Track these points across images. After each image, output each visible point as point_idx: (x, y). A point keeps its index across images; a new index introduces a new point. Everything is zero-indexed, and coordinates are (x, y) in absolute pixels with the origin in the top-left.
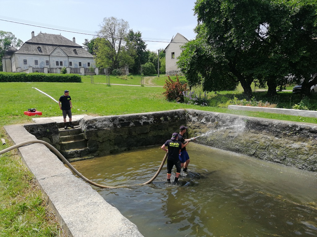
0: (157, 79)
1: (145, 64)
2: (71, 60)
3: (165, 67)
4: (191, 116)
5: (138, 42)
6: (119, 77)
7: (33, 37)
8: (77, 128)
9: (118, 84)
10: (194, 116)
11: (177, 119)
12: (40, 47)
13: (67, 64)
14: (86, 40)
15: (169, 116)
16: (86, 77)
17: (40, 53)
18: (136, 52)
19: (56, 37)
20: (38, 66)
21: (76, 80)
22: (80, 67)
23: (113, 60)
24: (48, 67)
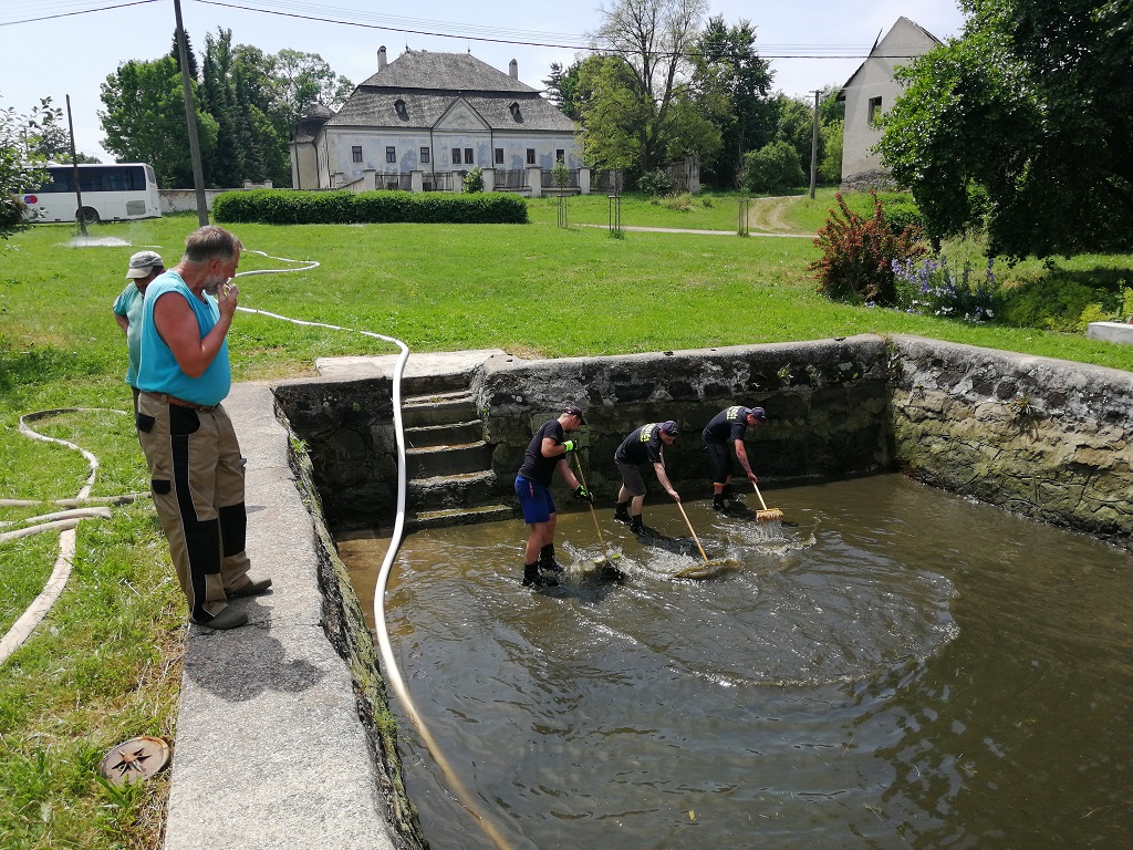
0: (803, 207)
1: (764, 149)
2: (501, 142)
3: (839, 156)
4: (909, 367)
5: (743, 63)
6: (661, 201)
7: (383, 65)
8: (463, 400)
9: (653, 226)
10: (923, 367)
11: (848, 375)
12: (403, 103)
13: (489, 156)
14: (555, 67)
15: (815, 365)
16: (545, 201)
17: (403, 124)
18: (732, 103)
19: (455, 62)
20: (397, 167)
21: (511, 213)
22: (530, 165)
23: (643, 138)
24: (426, 169)
